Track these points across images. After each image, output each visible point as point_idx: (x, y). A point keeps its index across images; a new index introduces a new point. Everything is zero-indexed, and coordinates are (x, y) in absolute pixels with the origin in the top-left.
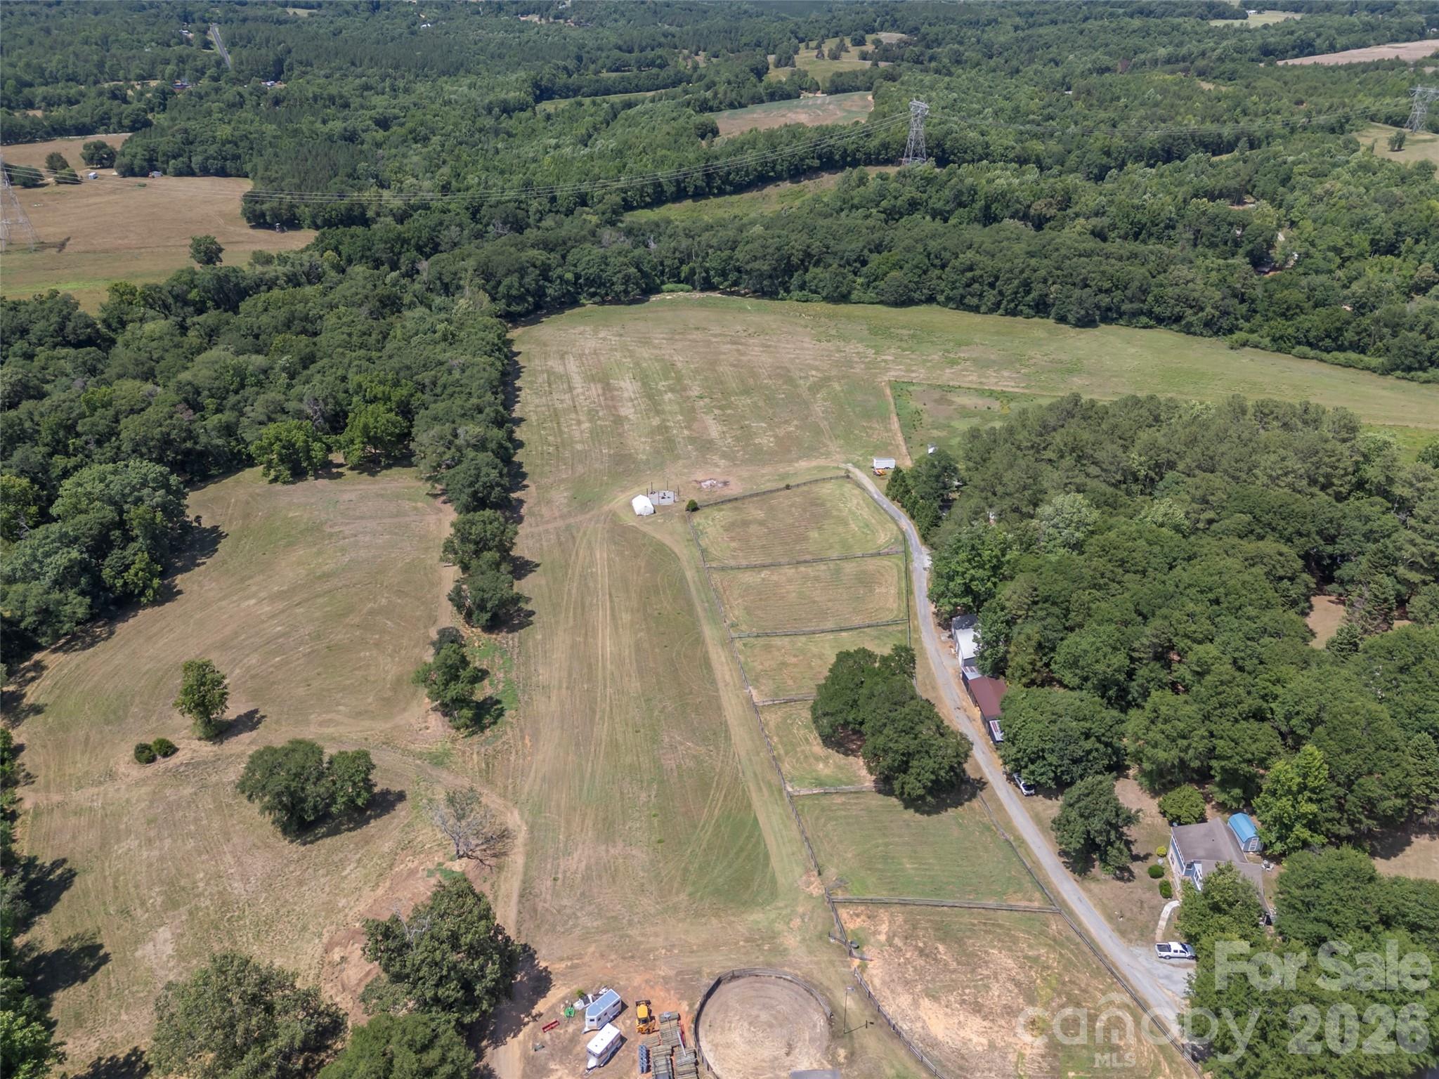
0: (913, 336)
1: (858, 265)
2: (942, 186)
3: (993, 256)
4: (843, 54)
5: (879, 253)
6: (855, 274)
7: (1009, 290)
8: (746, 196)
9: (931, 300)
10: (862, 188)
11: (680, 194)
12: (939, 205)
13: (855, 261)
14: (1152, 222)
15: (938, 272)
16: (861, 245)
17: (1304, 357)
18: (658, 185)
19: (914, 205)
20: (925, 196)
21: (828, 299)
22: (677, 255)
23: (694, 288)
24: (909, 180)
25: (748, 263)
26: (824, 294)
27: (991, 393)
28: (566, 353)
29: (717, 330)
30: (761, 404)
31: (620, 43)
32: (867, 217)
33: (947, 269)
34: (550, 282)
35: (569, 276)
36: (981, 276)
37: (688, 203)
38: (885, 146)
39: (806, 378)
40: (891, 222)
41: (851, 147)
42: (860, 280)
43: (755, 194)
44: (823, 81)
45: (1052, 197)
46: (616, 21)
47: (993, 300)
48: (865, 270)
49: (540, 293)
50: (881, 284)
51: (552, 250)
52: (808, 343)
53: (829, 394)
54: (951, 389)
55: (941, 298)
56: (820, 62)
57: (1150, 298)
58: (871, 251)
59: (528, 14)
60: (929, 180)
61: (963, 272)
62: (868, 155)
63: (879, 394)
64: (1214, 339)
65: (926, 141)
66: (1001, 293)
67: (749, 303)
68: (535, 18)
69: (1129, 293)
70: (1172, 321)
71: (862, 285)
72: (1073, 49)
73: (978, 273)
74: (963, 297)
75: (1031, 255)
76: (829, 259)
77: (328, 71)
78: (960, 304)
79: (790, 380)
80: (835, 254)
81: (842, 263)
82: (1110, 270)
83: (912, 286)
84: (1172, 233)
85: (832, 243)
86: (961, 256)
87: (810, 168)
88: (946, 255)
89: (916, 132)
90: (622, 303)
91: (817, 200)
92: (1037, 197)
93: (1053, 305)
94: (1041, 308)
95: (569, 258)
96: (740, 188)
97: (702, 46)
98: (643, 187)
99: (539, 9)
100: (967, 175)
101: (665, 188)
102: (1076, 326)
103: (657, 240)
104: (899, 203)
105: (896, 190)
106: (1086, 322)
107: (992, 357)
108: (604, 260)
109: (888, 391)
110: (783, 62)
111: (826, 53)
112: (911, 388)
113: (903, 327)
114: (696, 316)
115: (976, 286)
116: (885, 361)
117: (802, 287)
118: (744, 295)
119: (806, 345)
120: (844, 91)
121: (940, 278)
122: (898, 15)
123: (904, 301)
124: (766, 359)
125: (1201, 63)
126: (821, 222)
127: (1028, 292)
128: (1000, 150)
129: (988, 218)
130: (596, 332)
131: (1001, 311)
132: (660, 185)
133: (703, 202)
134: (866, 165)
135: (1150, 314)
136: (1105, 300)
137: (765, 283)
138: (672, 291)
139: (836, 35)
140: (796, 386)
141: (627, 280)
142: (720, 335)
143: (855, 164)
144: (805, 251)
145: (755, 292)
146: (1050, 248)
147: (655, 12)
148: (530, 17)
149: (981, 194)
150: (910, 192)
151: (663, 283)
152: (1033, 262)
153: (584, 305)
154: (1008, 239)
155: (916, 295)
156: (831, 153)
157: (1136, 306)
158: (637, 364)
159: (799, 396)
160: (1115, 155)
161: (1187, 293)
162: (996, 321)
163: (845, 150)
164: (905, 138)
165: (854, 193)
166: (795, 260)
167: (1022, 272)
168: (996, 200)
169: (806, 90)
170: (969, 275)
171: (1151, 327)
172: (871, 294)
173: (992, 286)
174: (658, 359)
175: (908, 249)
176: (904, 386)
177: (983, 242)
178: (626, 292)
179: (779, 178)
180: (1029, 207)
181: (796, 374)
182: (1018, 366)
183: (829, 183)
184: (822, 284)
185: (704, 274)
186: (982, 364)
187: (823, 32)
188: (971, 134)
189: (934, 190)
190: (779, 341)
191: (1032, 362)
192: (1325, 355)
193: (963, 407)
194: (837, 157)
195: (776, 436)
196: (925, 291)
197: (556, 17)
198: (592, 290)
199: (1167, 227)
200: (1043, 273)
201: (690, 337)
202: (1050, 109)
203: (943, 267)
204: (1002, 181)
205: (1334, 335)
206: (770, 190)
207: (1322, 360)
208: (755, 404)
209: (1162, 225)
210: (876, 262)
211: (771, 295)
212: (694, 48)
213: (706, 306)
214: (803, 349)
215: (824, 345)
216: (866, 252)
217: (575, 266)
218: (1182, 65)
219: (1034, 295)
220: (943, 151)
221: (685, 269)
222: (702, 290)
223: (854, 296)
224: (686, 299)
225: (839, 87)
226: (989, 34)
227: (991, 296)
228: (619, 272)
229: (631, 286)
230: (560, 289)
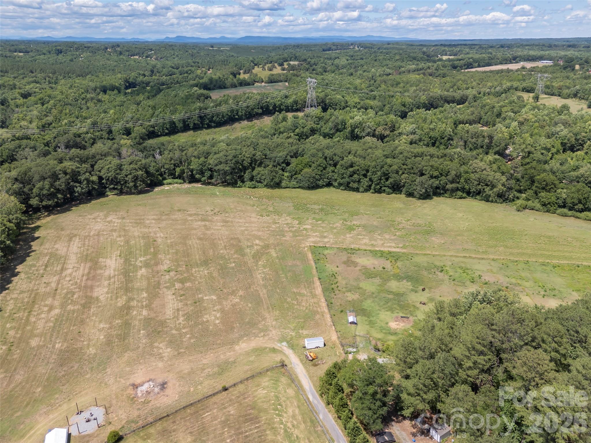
0: (322, 210)
1: (284, 165)
2: (327, 121)
3: (365, 158)
4: (274, 69)
5: (296, 158)
6: (283, 171)
7: (375, 178)
8: (223, 128)
9: (329, 185)
10: (284, 123)
11: (186, 128)
12: (327, 131)
13: (283, 163)
14: (441, 137)
15: (332, 168)
16: (285, 153)
17: (565, 215)
18: (172, 123)
19: (313, 131)
20: (319, 126)
21: (267, 186)
22: (172, 162)
23: (185, 182)
24: (309, 118)
25: (216, 165)
26: (265, 183)
27: (382, 254)
28: (75, 236)
29: (193, 211)
30: (215, 274)
31: (173, 65)
32: (288, 138)
33: (338, 166)
34: (80, 182)
35: (95, 178)
36: (358, 170)
37: (191, 132)
38: (296, 102)
39: (252, 246)
40: (302, 140)
41: (278, 103)
42: (286, 174)
43: (228, 127)
44: (265, 78)
45: (386, 125)
46: (174, 58)
47: (367, 184)
48: (289, 168)
49: (71, 190)
50: (299, 177)
51: (84, 162)
52: (254, 217)
53: (268, 260)
54: (353, 251)
55: (336, 184)
56: (264, 72)
57: (462, 180)
58: (292, 157)
59: (134, 56)
60: (320, 119)
61: (347, 168)
62: (287, 107)
63: (304, 259)
64: (504, 204)
65: (317, 100)
66: (371, 180)
67: (218, 190)
68: (137, 57)
69: (450, 178)
70: (477, 194)
71: (288, 177)
72: (373, 67)
73: (356, 168)
74: (349, 183)
75: (387, 157)
76: (267, 162)
77: (16, 75)
78: (348, 187)
79: (240, 250)
80: (270, 159)
81: (275, 164)
82: (436, 165)
83: (317, 177)
84: (452, 142)
85: (268, 153)
86: (345, 158)
87: (257, 114)
88: (336, 158)
89: (312, 95)
90: (134, 194)
91: (261, 130)
92: (379, 125)
93: (404, 186)
94: (396, 188)
95: (96, 167)
96: (219, 124)
97: (211, 67)
98: (164, 124)
99: (139, 54)
100: (339, 115)
101: (177, 125)
102: (420, 198)
103: (161, 154)
104: (305, 130)
105: (303, 123)
106: (426, 196)
107: (375, 223)
108: (120, 167)
109: (310, 256)
110: (247, 72)
111: (266, 68)
112: (326, 252)
113: (315, 204)
114: (180, 201)
115: (356, 176)
116: (306, 229)
117: (252, 179)
118: (216, 185)
119: (253, 219)
120: (275, 82)
121: (333, 172)
122: (297, 55)
123: (314, 186)
124: (225, 232)
125: (430, 71)
126: (261, 141)
127: (387, 179)
128: (354, 104)
129: (354, 137)
130: (106, 216)
131: (371, 191)
132: (174, 123)
133: (199, 132)
134: (287, 112)
135: (463, 190)
136: (436, 183)
137: (228, 177)
138: (170, 184)
139: (271, 62)
140: (243, 255)
141: (136, 179)
142: (195, 214)
143: (280, 111)
144: (252, 158)
145: (223, 182)
146: (397, 152)
147: (192, 55)
148: (135, 57)
149: (348, 124)
150: (310, 124)
151: (165, 179)
152: (389, 161)
153: (107, 196)
154: (370, 148)
155: (320, 183)
156: (268, 106)
157: (454, 185)
158: (127, 242)
159: (246, 263)
160: (407, 106)
161: (485, 177)
162: (369, 197)
163: (275, 105)
164: (305, 98)
165: (280, 125)
166: (246, 164)
167: (382, 167)
168: (357, 127)
169: (257, 82)
170: (351, 169)
171: (464, 198)
172: (294, 183)
173: (365, 176)
174: (145, 237)
175: (313, 156)
176: (320, 250)
177: (357, 150)
178: (135, 186)
179: (240, 119)
180: (375, 130)
181: (245, 243)
182: (393, 229)
183: (267, 121)
184: (263, 177)
185: (190, 173)
186: (370, 230)
187: (265, 61)
188: (338, 96)
189: (323, 123)
190: (235, 217)
191: (401, 226)
192: (578, 214)
193: (365, 268)
194: (271, 108)
195: (222, 311)
196: (325, 180)
197: (147, 57)
198: (112, 186)
199: (449, 139)
200: (395, 167)
201: (173, 217)
202: (371, 88)
203: (335, 165)
204: (358, 117)
205: (583, 201)
206: (236, 125)
207: (577, 218)
208: (210, 274)
209: (446, 138)
210: (295, 163)
211: (233, 184)
212: (207, 68)
213: (189, 193)
214: (251, 223)
215: (266, 218)
216: (289, 157)
217: (100, 171)
218: (421, 72)
219: (391, 180)
220: (325, 104)
221: (178, 170)
222: (190, 182)
223: (283, 184)
224: (178, 189)
225: (272, 81)
226: (337, 61)
227: (365, 182)
228: (130, 174)
229: (139, 182)
230: (86, 187)
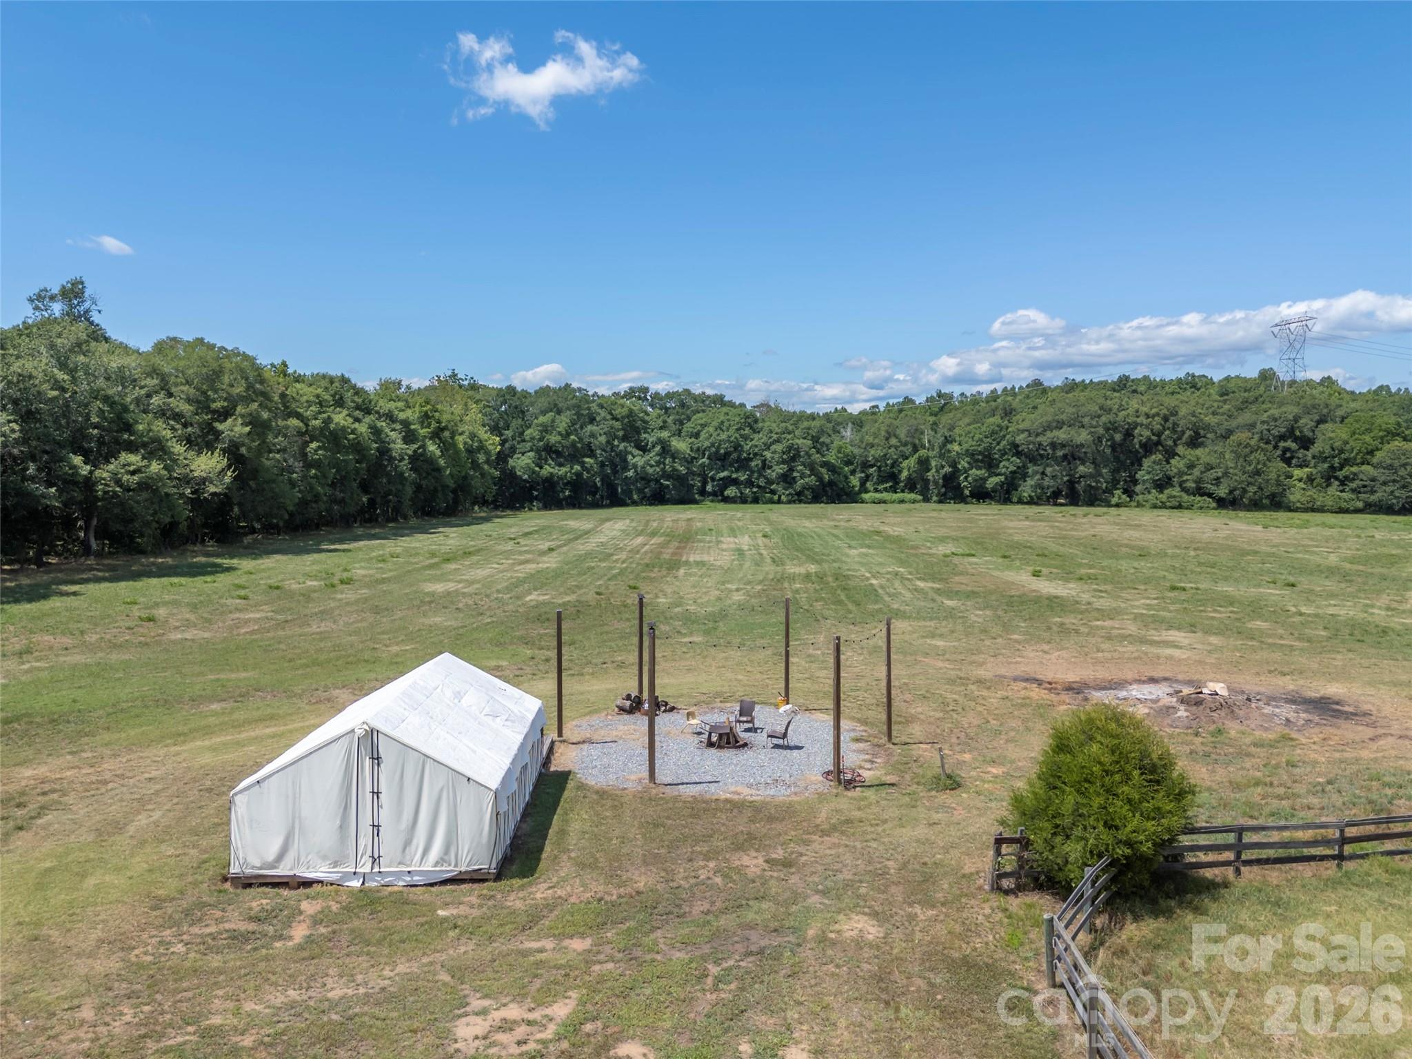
1: (1291, 444)
6: (1288, 462)
21: (1228, 503)
22: (894, 442)
23: (927, 499)
26: (1218, 496)
35: (681, 446)
42: (1298, 472)
48: (1305, 452)
58: (1318, 421)
71: (1306, 480)
103: (856, 429)
117: (1166, 485)
118: (1031, 502)
138: (881, 502)
144: (1165, 419)
151: (864, 491)
166: (1143, 434)
178: (787, 479)
184: (1210, 478)
185: (946, 469)
221: (909, 463)
228: (778, 441)
229: (800, 468)
230: (658, 463)
